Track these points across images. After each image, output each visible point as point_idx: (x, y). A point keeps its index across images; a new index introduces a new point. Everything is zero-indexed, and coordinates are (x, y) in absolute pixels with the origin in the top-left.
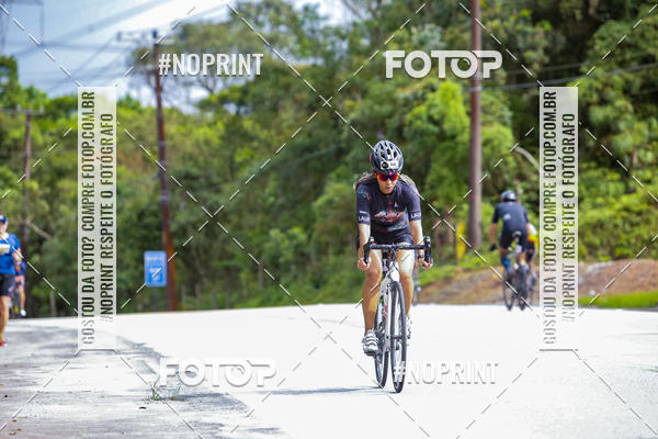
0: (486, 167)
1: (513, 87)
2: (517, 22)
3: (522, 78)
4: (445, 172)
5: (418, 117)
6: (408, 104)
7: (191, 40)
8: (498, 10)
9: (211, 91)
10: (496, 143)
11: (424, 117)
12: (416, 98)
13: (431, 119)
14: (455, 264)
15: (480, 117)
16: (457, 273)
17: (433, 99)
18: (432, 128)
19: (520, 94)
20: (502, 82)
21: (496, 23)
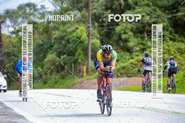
0: (92, 51)
1: (100, 28)
2: (101, 10)
3: (102, 26)
4: (81, 52)
5: (74, 37)
6: (70, 33)
7: (9, 14)
8: (96, 7)
9: (15, 29)
10: (95, 44)
11: (76, 37)
12: (73, 31)
13: (77, 37)
14: (83, 78)
15: (91, 37)
16: (84, 80)
17: (78, 32)
18: (77, 39)
19: (102, 31)
20: (97, 27)
21: (95, 11)
